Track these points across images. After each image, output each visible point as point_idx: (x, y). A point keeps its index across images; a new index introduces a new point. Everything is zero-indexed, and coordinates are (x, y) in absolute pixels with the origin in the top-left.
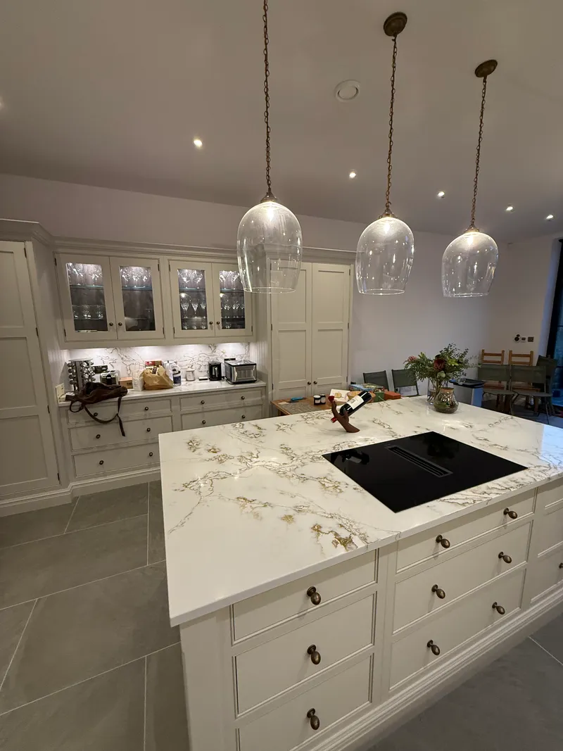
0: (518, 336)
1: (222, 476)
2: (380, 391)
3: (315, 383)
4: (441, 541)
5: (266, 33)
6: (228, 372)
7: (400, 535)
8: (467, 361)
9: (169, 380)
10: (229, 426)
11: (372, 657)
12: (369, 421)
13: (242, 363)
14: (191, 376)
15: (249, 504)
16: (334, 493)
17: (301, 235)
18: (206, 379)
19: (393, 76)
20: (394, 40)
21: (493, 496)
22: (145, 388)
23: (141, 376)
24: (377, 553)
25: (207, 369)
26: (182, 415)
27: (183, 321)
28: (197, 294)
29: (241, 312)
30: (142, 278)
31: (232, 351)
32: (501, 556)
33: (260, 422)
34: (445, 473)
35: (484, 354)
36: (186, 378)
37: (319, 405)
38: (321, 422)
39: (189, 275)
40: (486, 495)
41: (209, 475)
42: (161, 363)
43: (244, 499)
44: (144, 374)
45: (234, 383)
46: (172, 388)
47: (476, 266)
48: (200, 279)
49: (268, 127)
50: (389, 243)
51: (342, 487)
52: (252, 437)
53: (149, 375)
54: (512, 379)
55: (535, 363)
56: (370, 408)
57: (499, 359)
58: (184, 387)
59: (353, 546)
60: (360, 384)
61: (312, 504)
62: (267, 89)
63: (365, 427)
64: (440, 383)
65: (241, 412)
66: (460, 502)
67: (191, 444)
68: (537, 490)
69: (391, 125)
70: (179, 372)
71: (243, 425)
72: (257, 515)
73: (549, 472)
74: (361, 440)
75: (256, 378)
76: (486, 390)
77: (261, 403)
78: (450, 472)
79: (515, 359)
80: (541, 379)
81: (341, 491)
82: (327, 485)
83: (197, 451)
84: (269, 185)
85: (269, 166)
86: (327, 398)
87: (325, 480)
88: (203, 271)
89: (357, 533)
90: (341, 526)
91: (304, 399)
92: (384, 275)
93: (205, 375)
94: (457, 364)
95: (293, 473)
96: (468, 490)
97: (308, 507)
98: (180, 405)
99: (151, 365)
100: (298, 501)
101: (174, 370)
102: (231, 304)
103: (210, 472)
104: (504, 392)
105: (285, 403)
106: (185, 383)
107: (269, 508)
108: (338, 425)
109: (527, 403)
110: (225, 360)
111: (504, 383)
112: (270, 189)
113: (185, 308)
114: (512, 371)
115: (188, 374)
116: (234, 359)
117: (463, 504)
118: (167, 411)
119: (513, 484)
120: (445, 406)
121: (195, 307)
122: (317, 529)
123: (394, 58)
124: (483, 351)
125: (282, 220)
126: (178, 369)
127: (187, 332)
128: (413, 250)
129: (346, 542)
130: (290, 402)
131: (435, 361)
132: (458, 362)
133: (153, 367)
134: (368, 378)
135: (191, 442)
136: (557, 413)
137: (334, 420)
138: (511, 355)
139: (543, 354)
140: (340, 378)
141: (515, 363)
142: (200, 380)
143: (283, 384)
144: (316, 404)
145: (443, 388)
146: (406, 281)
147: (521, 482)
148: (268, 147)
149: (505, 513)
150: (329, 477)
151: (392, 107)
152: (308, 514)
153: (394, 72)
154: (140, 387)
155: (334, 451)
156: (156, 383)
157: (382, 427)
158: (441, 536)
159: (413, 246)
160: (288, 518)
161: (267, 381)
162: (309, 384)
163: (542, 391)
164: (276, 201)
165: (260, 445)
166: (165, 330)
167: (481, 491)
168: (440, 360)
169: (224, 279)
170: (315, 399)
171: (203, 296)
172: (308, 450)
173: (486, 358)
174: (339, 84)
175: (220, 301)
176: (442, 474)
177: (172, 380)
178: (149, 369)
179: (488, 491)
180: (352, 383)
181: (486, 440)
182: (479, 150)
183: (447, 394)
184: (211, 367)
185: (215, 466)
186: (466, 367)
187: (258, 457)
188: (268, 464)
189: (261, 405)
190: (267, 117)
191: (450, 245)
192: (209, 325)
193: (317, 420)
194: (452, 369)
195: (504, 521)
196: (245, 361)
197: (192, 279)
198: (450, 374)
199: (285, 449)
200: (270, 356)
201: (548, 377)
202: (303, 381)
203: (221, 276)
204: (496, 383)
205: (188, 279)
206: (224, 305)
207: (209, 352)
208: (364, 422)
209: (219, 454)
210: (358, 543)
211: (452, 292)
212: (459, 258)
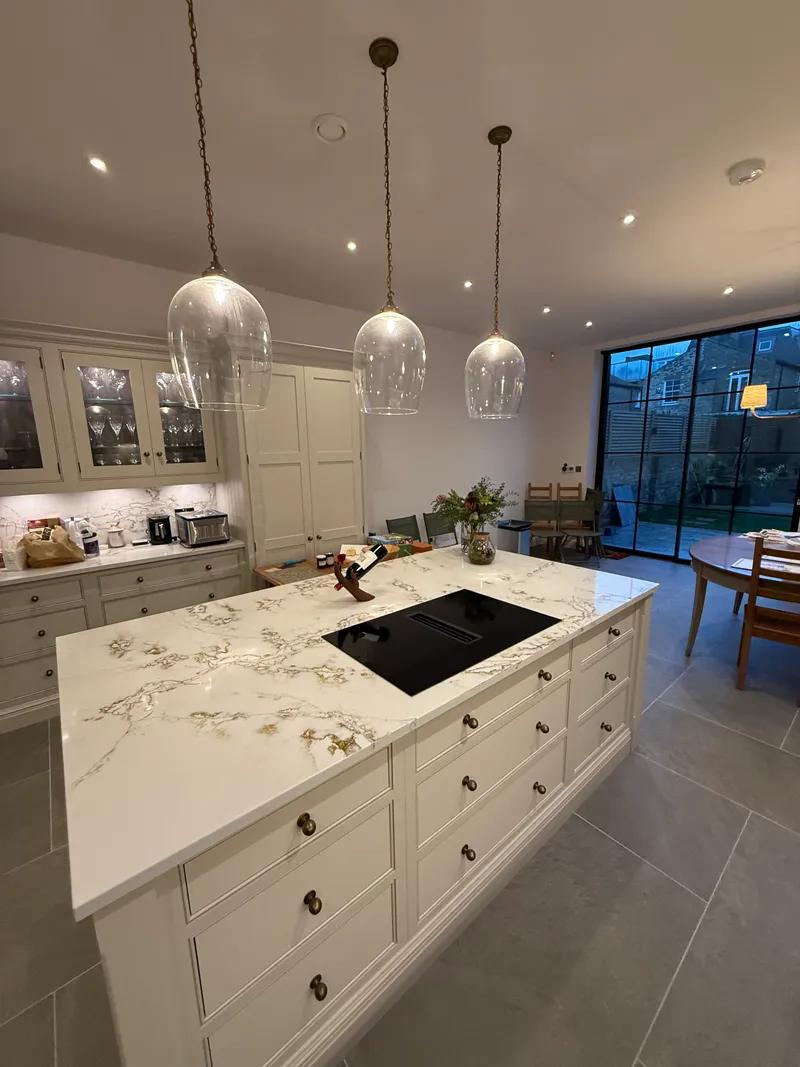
0: (566, 465)
1: (168, 687)
2: (407, 543)
3: (318, 538)
4: (469, 721)
5: (192, 20)
6: (182, 529)
7: (415, 723)
8: (502, 498)
9: (76, 548)
10: (183, 612)
11: (394, 886)
12: (388, 584)
13: (204, 515)
14: (117, 539)
15: (209, 721)
16: (336, 684)
17: (268, 329)
18: (146, 543)
19: (386, 122)
20: (384, 74)
21: (524, 658)
22: (29, 564)
23: (19, 545)
24: (390, 750)
25: (146, 526)
26: (103, 603)
27: (95, 452)
28: (121, 408)
29: (198, 437)
30: (9, 379)
31: (186, 497)
32: (539, 727)
33: (232, 601)
34: (475, 638)
35: (531, 488)
36: (108, 543)
37: (323, 569)
38: (322, 591)
39: (101, 377)
40: (516, 658)
41: (146, 689)
42: (58, 522)
43: (202, 714)
44: (25, 542)
45: (193, 546)
46: (82, 561)
47: (503, 381)
48: (122, 384)
49: (205, 164)
50: (393, 347)
51: (346, 675)
52: (219, 624)
53: (34, 543)
54: (560, 517)
55: (583, 498)
56: (390, 567)
57: (546, 493)
58: (106, 557)
59: (356, 748)
60: (382, 535)
61: (304, 704)
62: (200, 106)
63: (381, 592)
64: (474, 527)
65: (209, 589)
66: (488, 670)
67: (115, 646)
68: (572, 643)
69: (387, 188)
70: (95, 535)
71: (205, 607)
72: (222, 734)
73: (582, 622)
74: (376, 610)
75: (229, 535)
76: (534, 533)
77: (239, 573)
78: (479, 637)
79: (563, 494)
80: (589, 516)
81: (344, 681)
82: (326, 675)
83: (128, 655)
84: (214, 251)
85: (211, 223)
86: (336, 557)
87: (324, 669)
88: (126, 372)
89: (362, 731)
90: (342, 725)
91: (304, 561)
92: (391, 389)
93: (142, 535)
94: (490, 503)
95: (280, 666)
96: (499, 654)
97: (298, 709)
98: (99, 586)
99: (39, 526)
100: (284, 704)
101: (85, 532)
102: (180, 425)
103: (147, 685)
104: (555, 534)
105: (276, 569)
106: (106, 551)
107: (240, 720)
108: (345, 593)
109: (578, 544)
110: (177, 511)
111: (554, 523)
112: (215, 257)
113: (98, 429)
114: (560, 508)
115: (112, 536)
116: (192, 509)
117: (491, 673)
118: (77, 599)
119: (546, 641)
120: (480, 556)
121: (117, 429)
122: (309, 736)
123: (385, 98)
124: (530, 484)
125: (237, 308)
126: (92, 529)
127: (105, 470)
128: (424, 357)
129: (346, 745)
130: (282, 568)
131: (467, 500)
132: (492, 500)
133: (43, 529)
134: (393, 526)
135: (116, 642)
136: (607, 553)
137: (338, 587)
138: (560, 489)
139: (592, 486)
140: (354, 528)
141: (563, 497)
142: (134, 545)
143: (271, 542)
144: (320, 568)
145: (479, 534)
146: (418, 398)
147: (554, 637)
148: (208, 194)
149: (540, 676)
150: (330, 665)
151: (387, 164)
152: (297, 718)
153: (386, 117)
154: (18, 564)
155: (338, 629)
156: (50, 555)
157: (403, 591)
158: (468, 716)
159: (424, 352)
160: (269, 729)
161: (245, 540)
162: (310, 539)
163: (592, 529)
164: (226, 275)
165: (232, 633)
166: (62, 466)
167: (511, 654)
168: (472, 498)
169: (165, 386)
170: (319, 560)
171: (130, 411)
172: (302, 633)
173: (533, 493)
174: (317, 118)
175: (160, 422)
176: (470, 640)
177: (83, 548)
178: (35, 534)
179: (518, 654)
180: (371, 534)
181: (522, 592)
182: (497, 236)
183: (482, 541)
184: (152, 524)
185: (155, 674)
186: (503, 506)
187: (227, 651)
188: (242, 659)
189: (239, 576)
190: (203, 148)
191: (473, 353)
192: (143, 459)
193: (318, 589)
194: (487, 510)
195: (540, 686)
196: (208, 511)
197: (108, 384)
198: (484, 516)
199: (269, 635)
200: (248, 502)
201: (597, 513)
202: (302, 536)
203: (160, 380)
204: (544, 523)
205: (100, 383)
206: (168, 426)
207: (147, 499)
208: (382, 586)
209: (162, 655)
210: (363, 742)
211: (479, 413)
212: (483, 369)
